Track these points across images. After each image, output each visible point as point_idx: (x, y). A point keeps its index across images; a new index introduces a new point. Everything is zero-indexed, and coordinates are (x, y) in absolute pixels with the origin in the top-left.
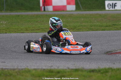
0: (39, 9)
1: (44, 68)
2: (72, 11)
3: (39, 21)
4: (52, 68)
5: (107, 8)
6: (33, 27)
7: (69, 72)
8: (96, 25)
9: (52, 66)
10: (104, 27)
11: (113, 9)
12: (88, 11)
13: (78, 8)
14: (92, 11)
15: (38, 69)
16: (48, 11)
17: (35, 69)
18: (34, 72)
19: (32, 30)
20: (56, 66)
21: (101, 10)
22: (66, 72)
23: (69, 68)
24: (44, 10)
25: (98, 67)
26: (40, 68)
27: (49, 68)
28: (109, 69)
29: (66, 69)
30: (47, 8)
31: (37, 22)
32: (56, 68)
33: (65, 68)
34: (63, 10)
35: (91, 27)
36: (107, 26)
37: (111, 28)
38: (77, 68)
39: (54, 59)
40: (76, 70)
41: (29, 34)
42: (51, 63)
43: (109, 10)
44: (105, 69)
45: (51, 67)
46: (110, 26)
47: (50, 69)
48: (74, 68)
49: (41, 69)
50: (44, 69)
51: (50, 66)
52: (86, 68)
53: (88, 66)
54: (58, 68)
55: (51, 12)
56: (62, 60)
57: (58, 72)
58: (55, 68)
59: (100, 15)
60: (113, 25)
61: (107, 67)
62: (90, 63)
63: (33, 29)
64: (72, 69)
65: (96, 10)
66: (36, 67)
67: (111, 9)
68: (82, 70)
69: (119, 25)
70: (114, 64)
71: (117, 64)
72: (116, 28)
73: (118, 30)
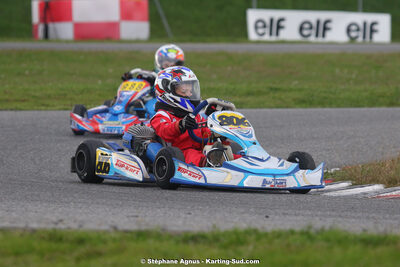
0: (28, 31)
1: (34, 225)
2: (138, 41)
3: (27, 72)
4: (61, 226)
5: (253, 35)
6: (5, 93)
7: (114, 240)
8: (214, 89)
9: (61, 221)
10: (240, 96)
11: (274, 38)
12: (191, 41)
13: (157, 32)
14: (204, 42)
15: (15, 229)
16: (59, 41)
17: (3, 230)
20: (75, 221)
21: (233, 41)
22: (105, 242)
23: (115, 228)
24: (46, 35)
25: (214, 226)
26: (22, 225)
27: (51, 227)
28: (248, 232)
29: (106, 232)
30: (55, 30)
31: (19, 74)
32: (74, 226)
33: (105, 227)
34: (109, 38)
36: (249, 94)
37: (261, 98)
38: (143, 228)
39: (71, 199)
40: (141, 235)
42: (60, 210)
43: (258, 42)
44: (236, 232)
45: (56, 224)
46: (259, 93)
47: (55, 230)
48: (134, 227)
49: (24, 230)
50: (34, 231)
51: (54, 219)
52: (175, 229)
53: (180, 222)
54: (81, 226)
55: (67, 42)
56: (98, 203)
57: (81, 241)
58: (69, 228)
59: (229, 57)
60: (271, 89)
61: (243, 226)
62: (189, 214)
63: (7, 97)
64: (126, 232)
65: (217, 41)
66: (6, 224)
67: (267, 37)
68: (160, 235)
69: (291, 90)
70: (267, 217)
71: (277, 217)
72: (280, 99)
73: (287, 107)
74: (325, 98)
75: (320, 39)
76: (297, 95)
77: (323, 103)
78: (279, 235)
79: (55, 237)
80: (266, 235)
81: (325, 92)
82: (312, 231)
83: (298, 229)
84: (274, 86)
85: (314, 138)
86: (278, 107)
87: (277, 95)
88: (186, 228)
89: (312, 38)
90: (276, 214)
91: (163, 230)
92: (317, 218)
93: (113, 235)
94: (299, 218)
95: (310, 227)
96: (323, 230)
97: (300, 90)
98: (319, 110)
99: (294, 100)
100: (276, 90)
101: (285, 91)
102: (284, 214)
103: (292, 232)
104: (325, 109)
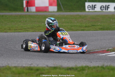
0: (23, 9)
1: (24, 65)
2: (54, 12)
3: (22, 21)
4: (32, 66)
5: (87, 10)
6: (16, 27)
7: (47, 69)
8: (76, 25)
9: (32, 64)
10: (83, 27)
11: (93, 11)
12: (69, 12)
13: (59, 9)
14: (73, 12)
15: (19, 66)
16: (31, 12)
17: (15, 67)
18: (14, 69)
19: (15, 30)
20: (36, 64)
21: (81, 12)
22: (44, 70)
23: (47, 66)
24: (28, 11)
25: (76, 65)
26: (21, 65)
28: (86, 67)
29: (45, 67)
30: (30, 9)
31: (20, 22)
32: (36, 66)
33: (44, 66)
34: (46, 11)
35: (71, 27)
36: (86, 27)
37: (89, 28)
38: (56, 66)
39: (35, 58)
40: (55, 68)
41: (12, 33)
42: (32, 61)
43: (88, 12)
44: (82, 67)
45: (31, 65)
46: (89, 26)
47: (30, 67)
48: (53, 66)
49: (21, 67)
50: (24, 67)
51: (30, 64)
52: (65, 66)
53: (66, 64)
54: (38, 66)
55: (34, 12)
56: (43, 59)
57: (38, 70)
58: (34, 66)
59: (80, 16)
61: (84, 65)
62: (69, 62)
63: (16, 28)
64: (51, 67)
65: (77, 12)
66: (16, 65)
67: (91, 10)
68: (60, 68)
69: (98, 26)
70: (91, 62)
71: (94, 62)
72: (95, 28)
73: (97, 31)
74: (108, 28)
75: (106, 11)
76: (100, 27)
77: (107, 29)
78: (94, 68)
79: (30, 69)
80: (91, 68)
81: (108, 26)
82: (104, 66)
83: (100, 66)
84: (93, 24)
85: (105, 39)
86: (94, 31)
87: (94, 27)
88: (68, 66)
89: (104, 11)
90: (94, 61)
91: (61, 66)
92: (106, 63)
93: (47, 68)
94: (100, 63)
95: (103, 65)
96: (107, 66)
97: (101, 25)
98: (106, 31)
99: (99, 28)
100: (94, 25)
101: (96, 26)
102: (96, 61)
103: (98, 67)
104: (108, 31)
